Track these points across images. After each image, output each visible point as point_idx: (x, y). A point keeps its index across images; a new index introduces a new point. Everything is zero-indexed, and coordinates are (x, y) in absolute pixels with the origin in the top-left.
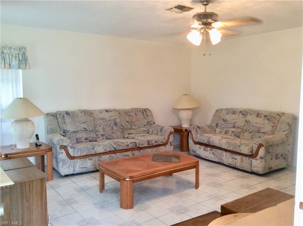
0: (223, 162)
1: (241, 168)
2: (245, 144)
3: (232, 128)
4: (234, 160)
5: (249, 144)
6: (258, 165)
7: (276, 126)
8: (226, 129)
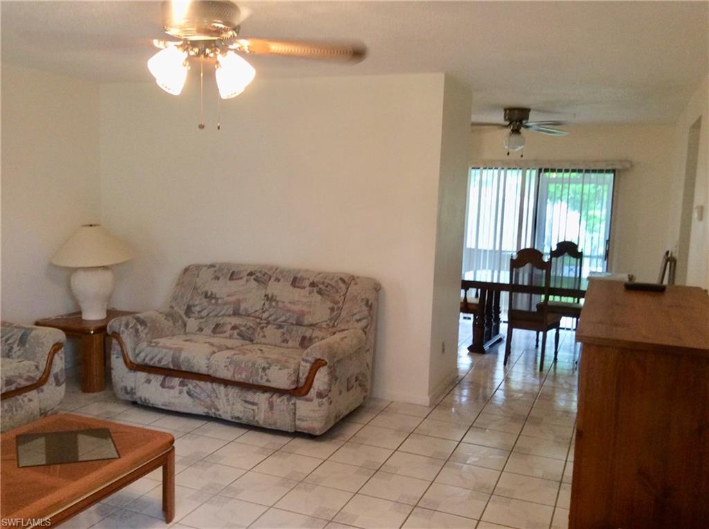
0: (217, 413)
1: (270, 424)
2: (278, 361)
3: (229, 316)
4: (250, 406)
5: (287, 362)
6: (310, 412)
7: (338, 308)
8: (215, 319)
